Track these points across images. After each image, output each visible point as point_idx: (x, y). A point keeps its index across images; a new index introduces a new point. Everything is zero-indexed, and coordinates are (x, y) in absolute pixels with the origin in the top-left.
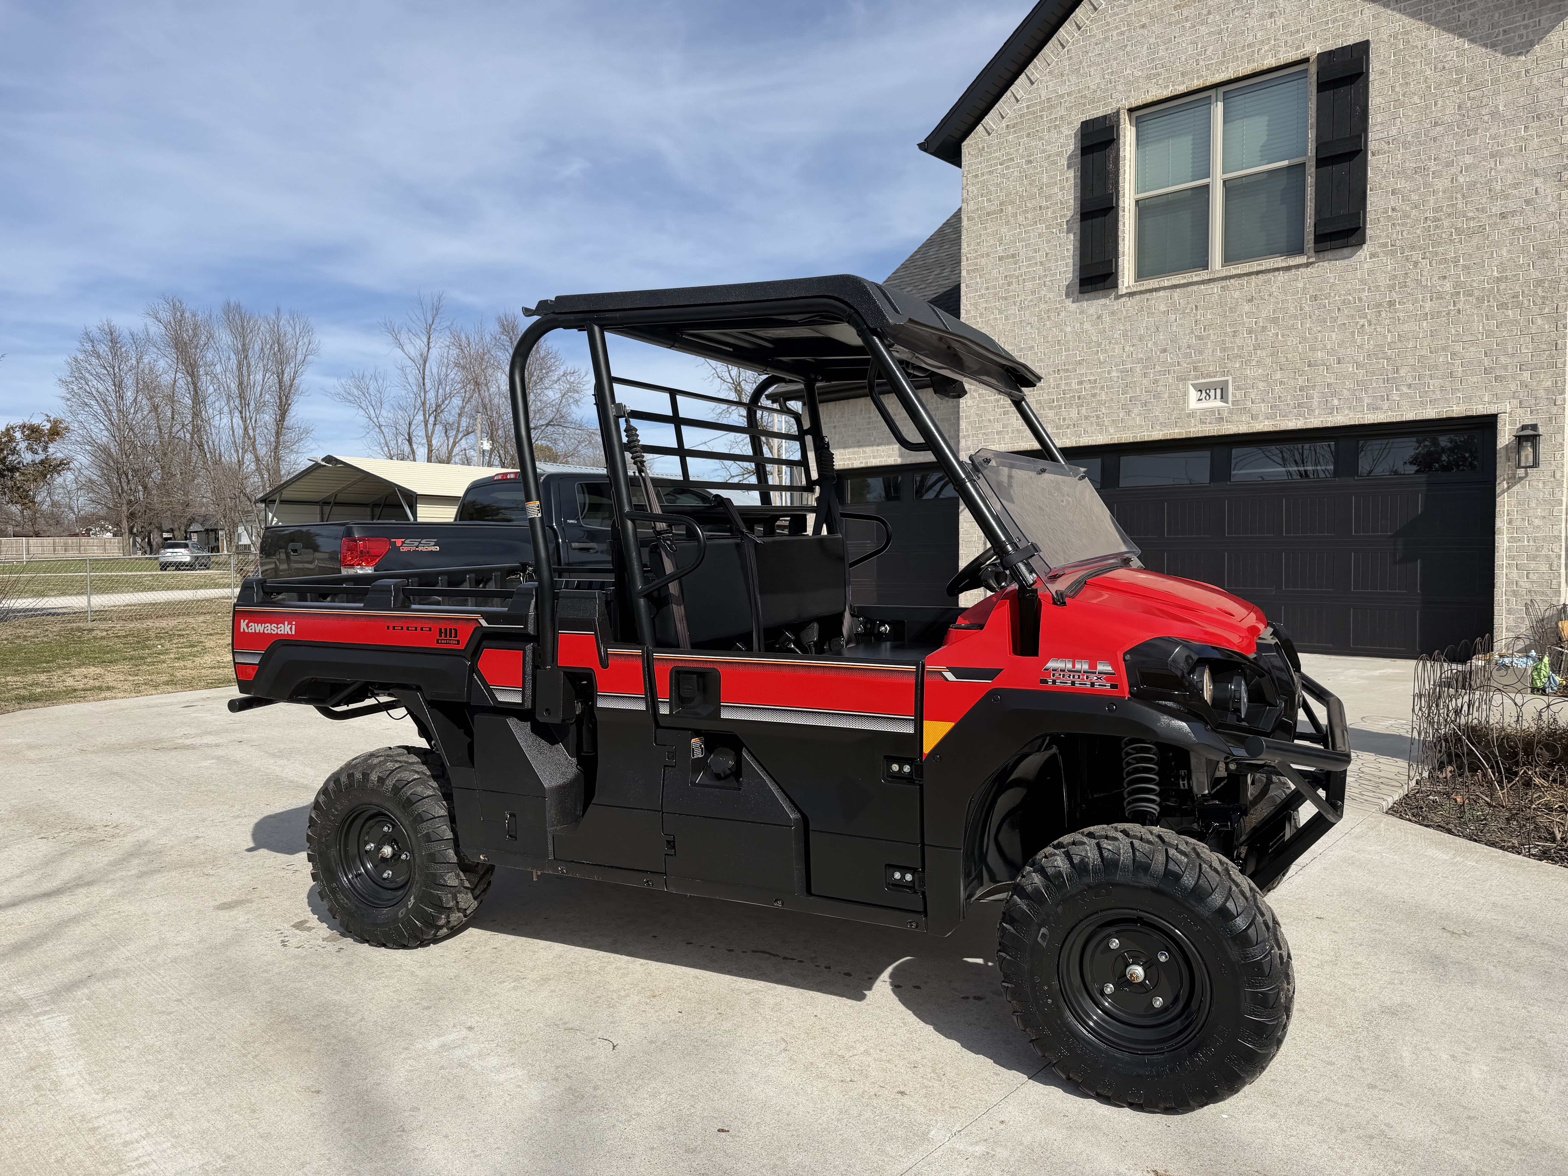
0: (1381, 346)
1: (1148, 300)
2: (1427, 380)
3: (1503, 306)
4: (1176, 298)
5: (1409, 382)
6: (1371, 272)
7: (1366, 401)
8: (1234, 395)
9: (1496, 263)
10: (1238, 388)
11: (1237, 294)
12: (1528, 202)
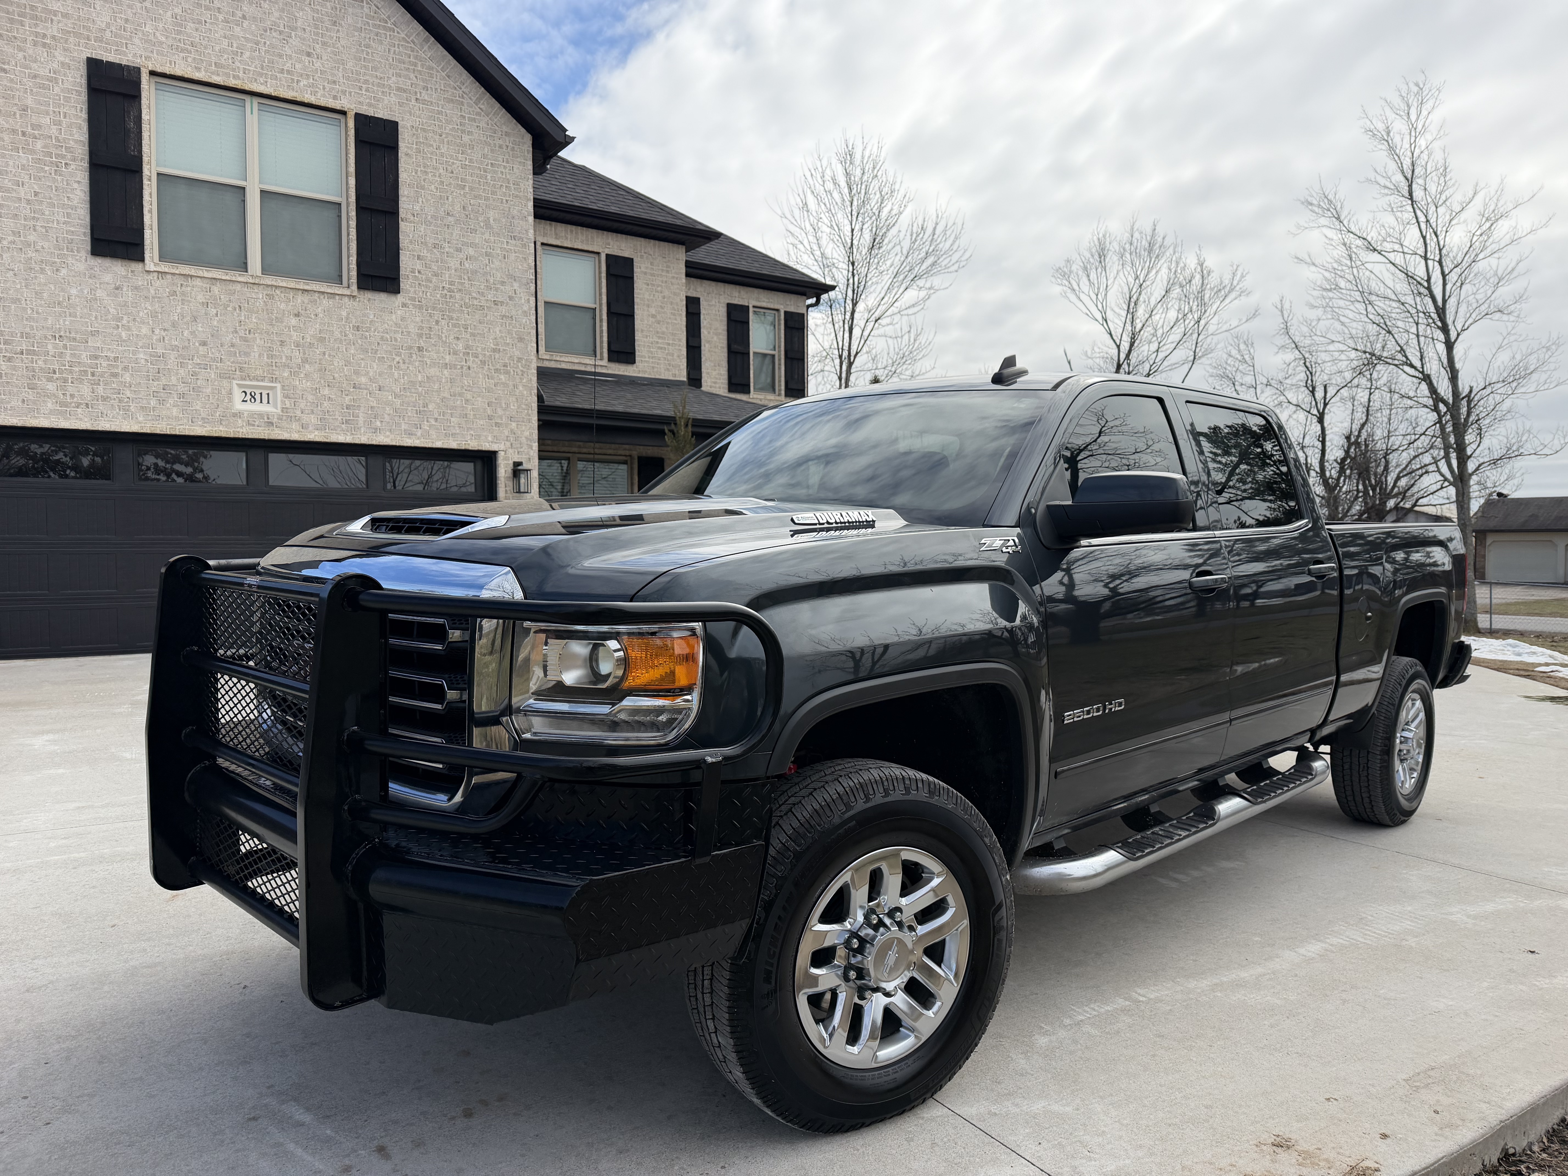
0: (413, 383)
1: (182, 285)
2: (447, 417)
3: (497, 370)
4: (217, 293)
5: (436, 416)
6: (403, 319)
7: (403, 427)
8: (283, 402)
9: (492, 337)
10: (287, 397)
11: (283, 306)
12: (511, 298)
